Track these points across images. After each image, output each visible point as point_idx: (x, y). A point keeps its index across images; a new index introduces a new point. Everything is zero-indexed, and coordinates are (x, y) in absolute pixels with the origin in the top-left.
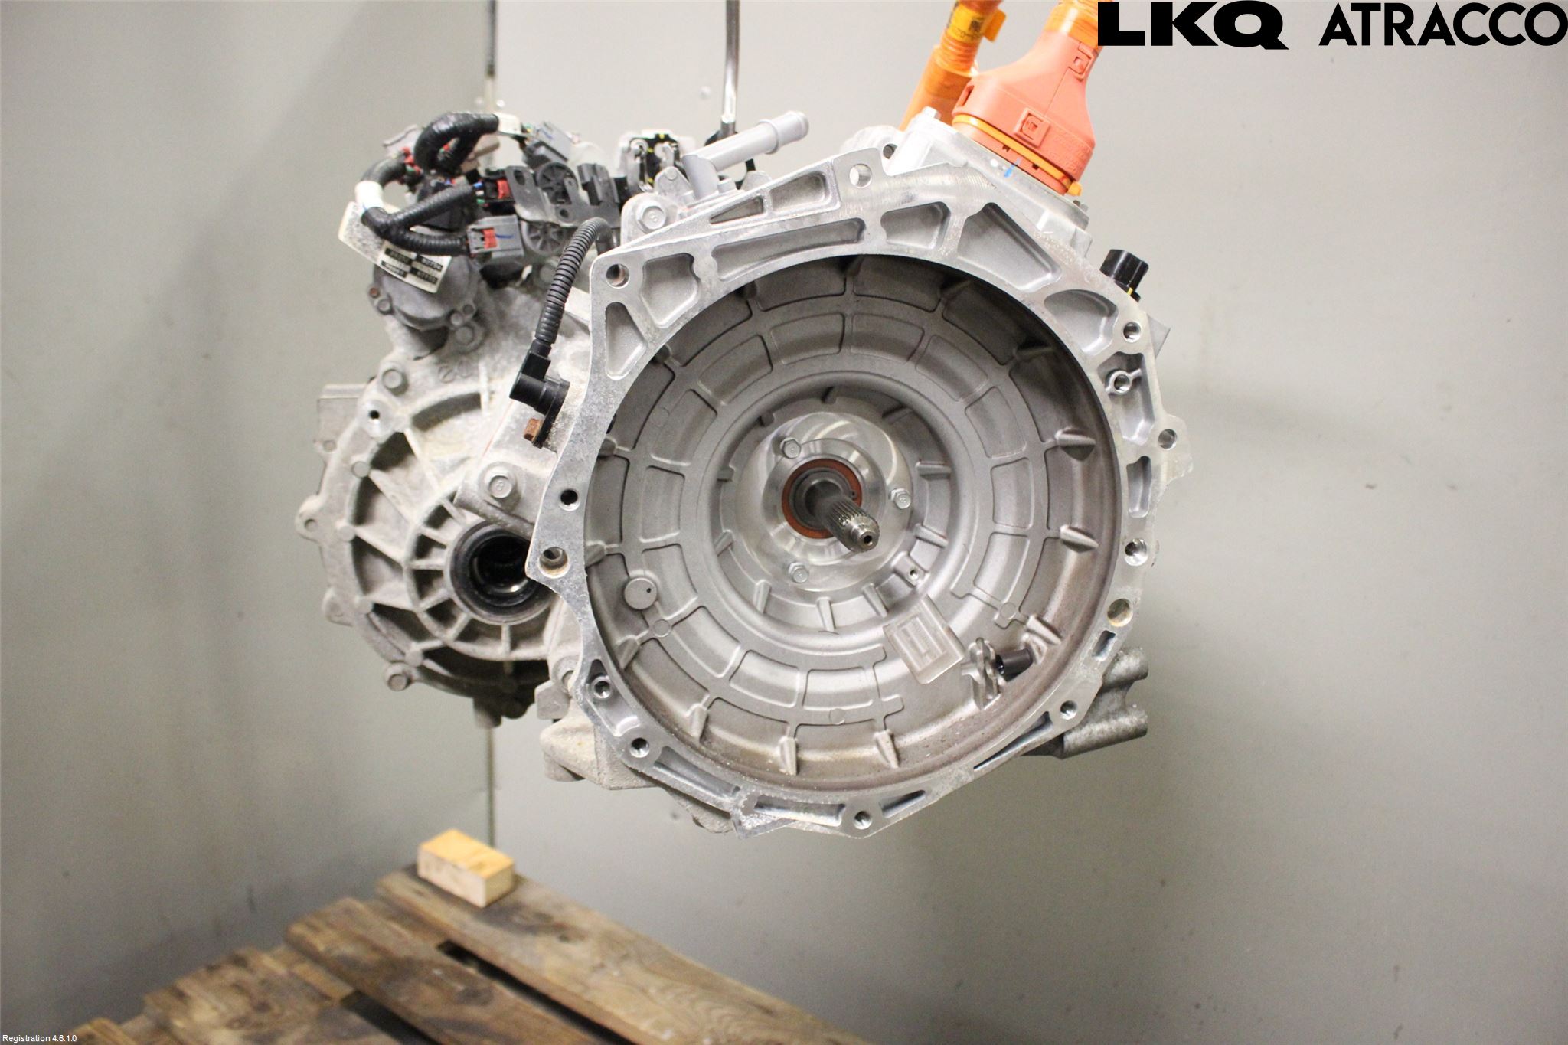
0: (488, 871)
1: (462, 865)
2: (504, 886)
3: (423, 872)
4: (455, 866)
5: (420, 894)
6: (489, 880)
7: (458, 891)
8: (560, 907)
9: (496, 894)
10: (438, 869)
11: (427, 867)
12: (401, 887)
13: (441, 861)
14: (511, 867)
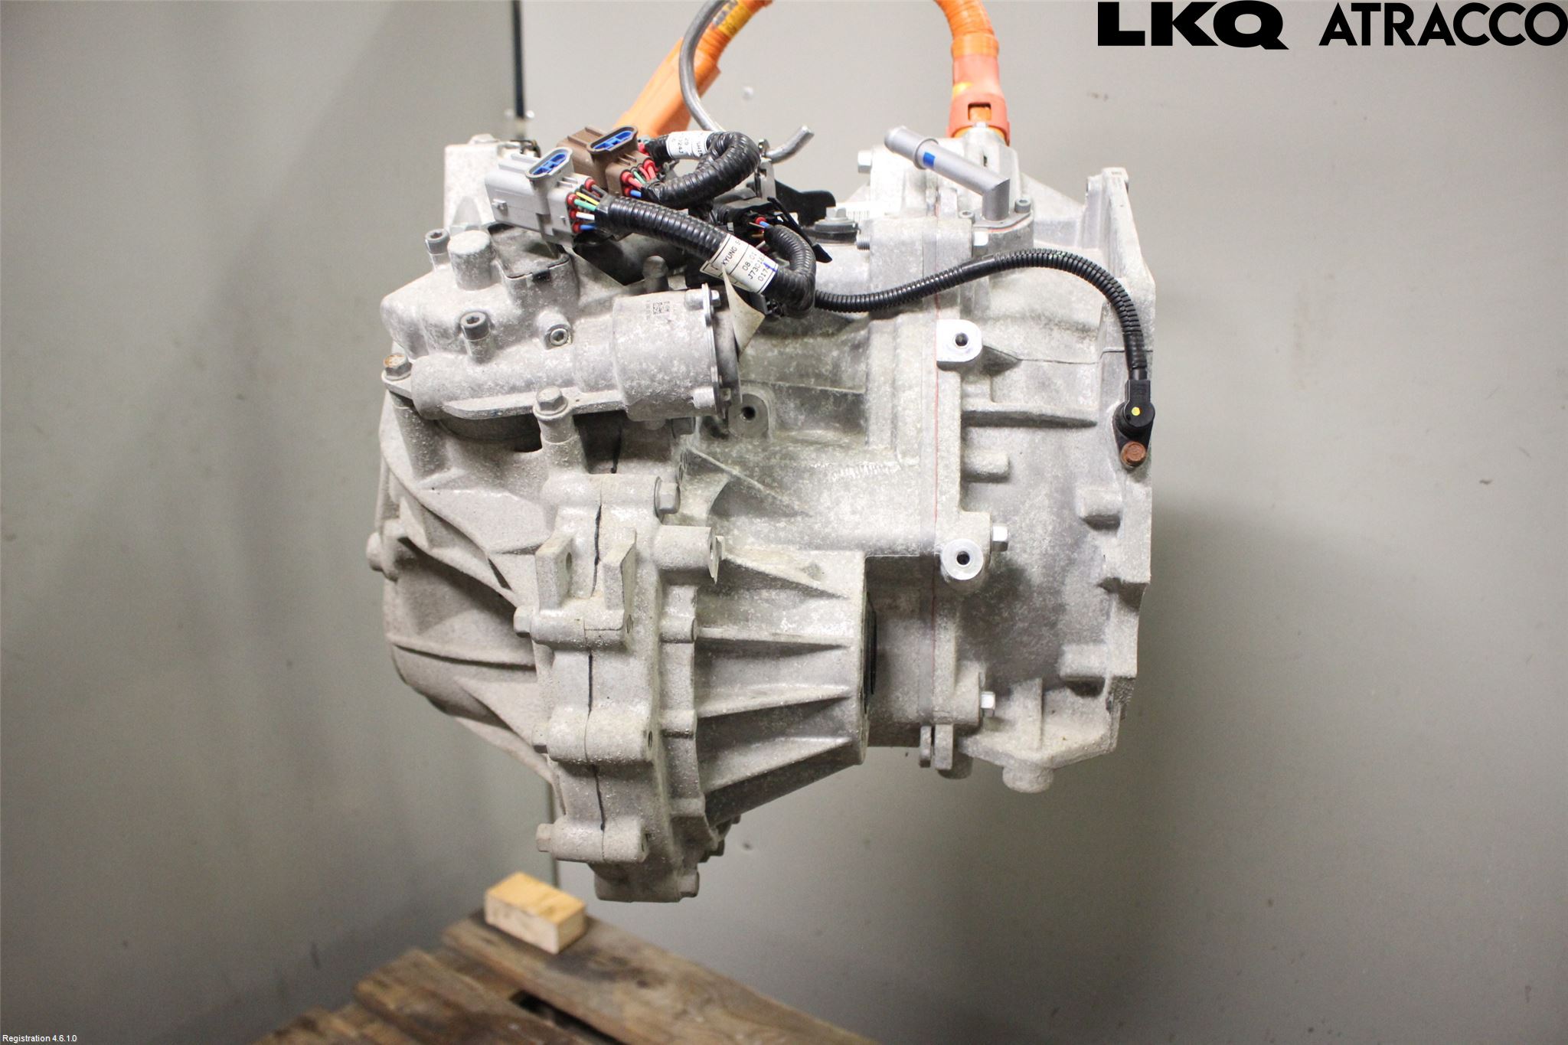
0: (559, 917)
1: (532, 911)
2: (575, 930)
3: (491, 919)
4: (525, 912)
5: (489, 942)
6: (561, 926)
7: (528, 937)
8: (635, 949)
9: (567, 940)
10: (507, 916)
11: (495, 914)
12: (469, 936)
13: (509, 907)
14: (582, 911)
